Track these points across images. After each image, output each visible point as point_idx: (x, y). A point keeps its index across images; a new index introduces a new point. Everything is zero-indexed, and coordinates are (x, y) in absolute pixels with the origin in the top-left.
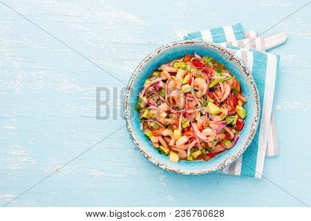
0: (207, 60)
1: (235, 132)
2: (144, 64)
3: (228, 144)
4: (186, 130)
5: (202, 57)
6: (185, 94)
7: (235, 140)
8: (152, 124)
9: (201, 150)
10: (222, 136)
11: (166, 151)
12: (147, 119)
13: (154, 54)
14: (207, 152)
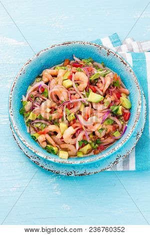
0: (86, 61)
1: (122, 123)
2: (25, 67)
3: (117, 134)
4: (72, 122)
5: (81, 60)
6: (68, 89)
7: (124, 130)
8: (38, 125)
9: (91, 144)
10: (110, 128)
11: (55, 149)
12: (33, 121)
13: (33, 57)
14: (97, 145)
